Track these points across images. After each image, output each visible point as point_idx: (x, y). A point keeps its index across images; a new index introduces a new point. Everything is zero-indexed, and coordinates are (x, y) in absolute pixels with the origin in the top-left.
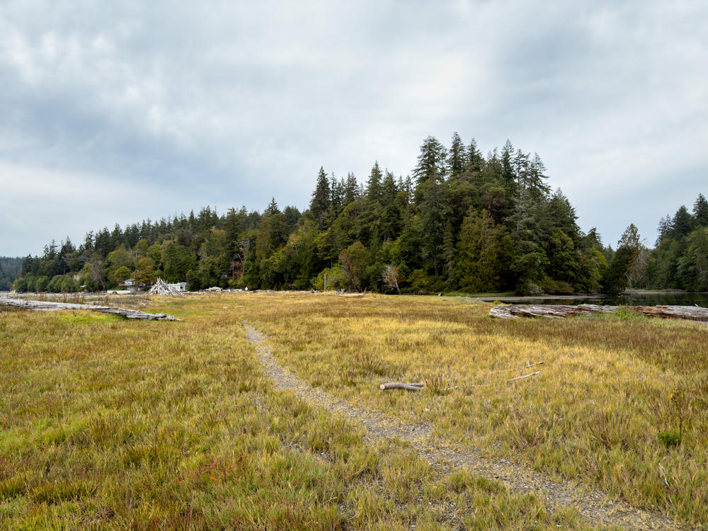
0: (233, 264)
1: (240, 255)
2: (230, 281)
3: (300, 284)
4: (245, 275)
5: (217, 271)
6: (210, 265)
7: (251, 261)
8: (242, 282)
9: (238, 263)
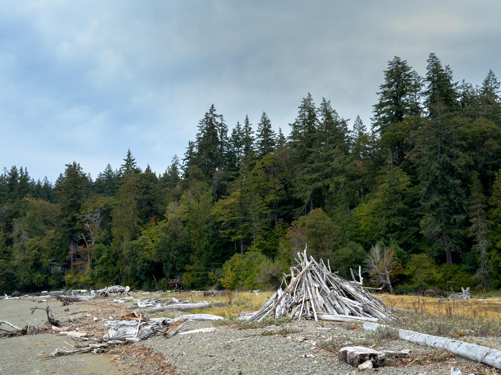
0: (73, 250)
1: (85, 234)
2: (67, 277)
3: (192, 280)
4: (93, 266)
5: (46, 261)
6: (35, 251)
7: (105, 243)
8: (88, 278)
9: (81, 248)
